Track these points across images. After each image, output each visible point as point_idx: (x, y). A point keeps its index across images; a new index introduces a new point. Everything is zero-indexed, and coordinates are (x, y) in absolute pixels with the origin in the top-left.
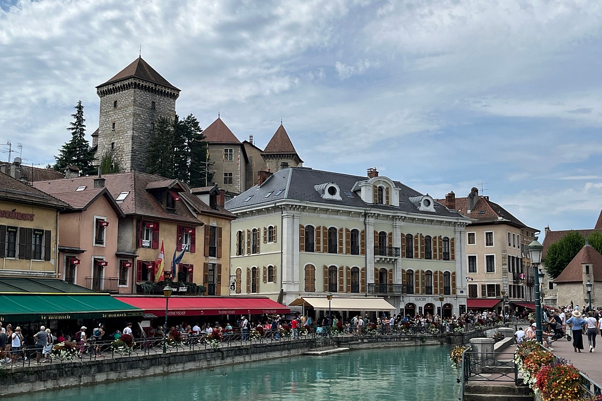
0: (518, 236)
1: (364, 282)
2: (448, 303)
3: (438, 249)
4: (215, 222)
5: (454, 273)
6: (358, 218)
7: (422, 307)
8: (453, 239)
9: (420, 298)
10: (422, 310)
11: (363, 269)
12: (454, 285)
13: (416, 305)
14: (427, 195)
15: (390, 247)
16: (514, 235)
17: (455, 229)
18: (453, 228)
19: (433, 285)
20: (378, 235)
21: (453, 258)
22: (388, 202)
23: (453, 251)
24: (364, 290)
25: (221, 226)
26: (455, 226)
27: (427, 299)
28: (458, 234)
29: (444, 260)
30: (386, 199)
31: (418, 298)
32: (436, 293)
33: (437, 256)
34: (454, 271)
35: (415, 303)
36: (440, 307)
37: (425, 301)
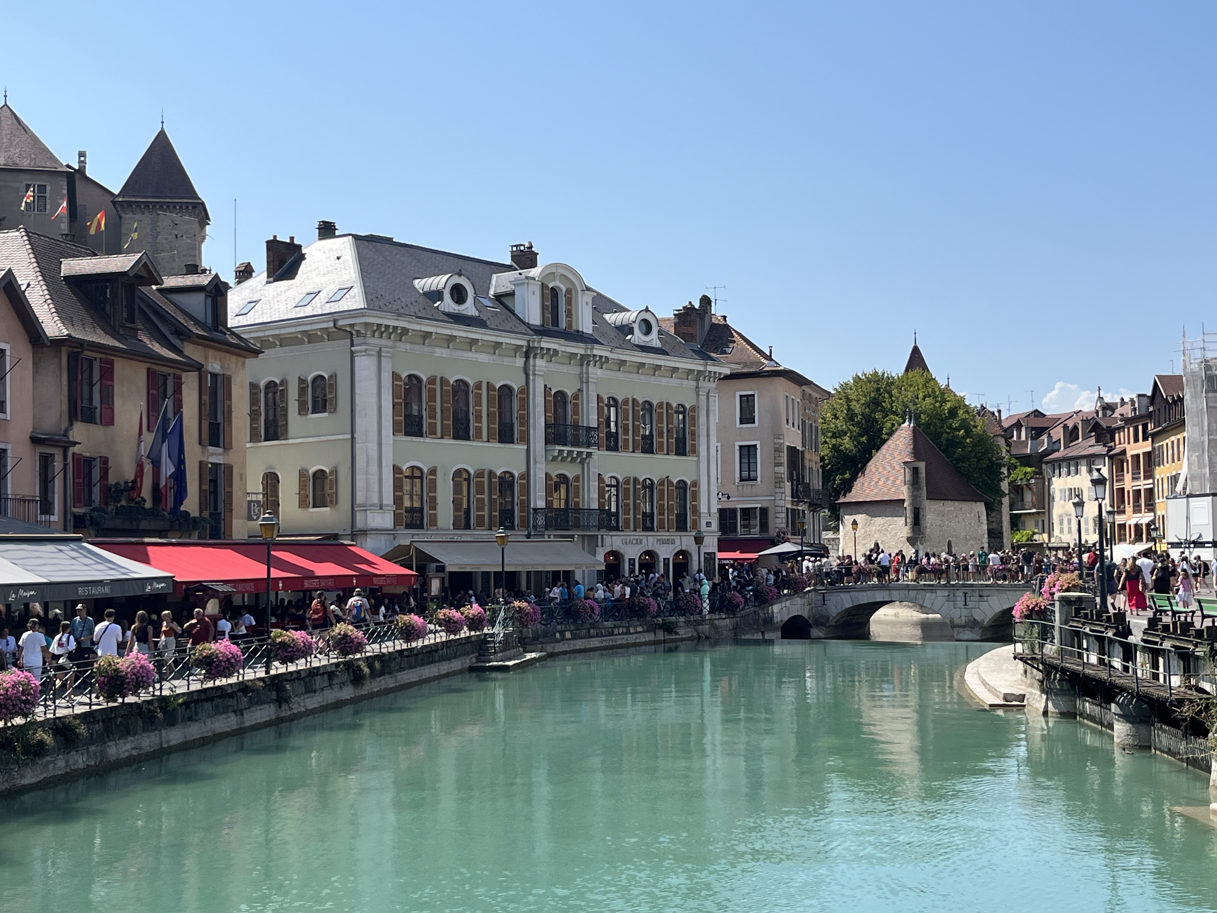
0: (798, 402)
1: (525, 505)
2: (684, 548)
3: (665, 431)
4: (218, 362)
5: (695, 484)
6: (512, 360)
7: (634, 560)
8: (693, 409)
9: (632, 538)
10: (634, 565)
11: (522, 477)
12: (696, 511)
13: (623, 556)
14: (647, 310)
15: (576, 426)
16: (793, 399)
17: (697, 387)
18: (694, 383)
19: (655, 511)
20: (552, 399)
21: (694, 451)
22: (570, 323)
23: (693, 434)
24: (525, 523)
25: (229, 373)
26: (698, 380)
27: (644, 541)
28: (703, 398)
29: (678, 454)
30: (567, 316)
31: (628, 538)
32: (661, 527)
33: (663, 445)
34: (695, 478)
35: (622, 551)
36: (668, 559)
37: (640, 546)
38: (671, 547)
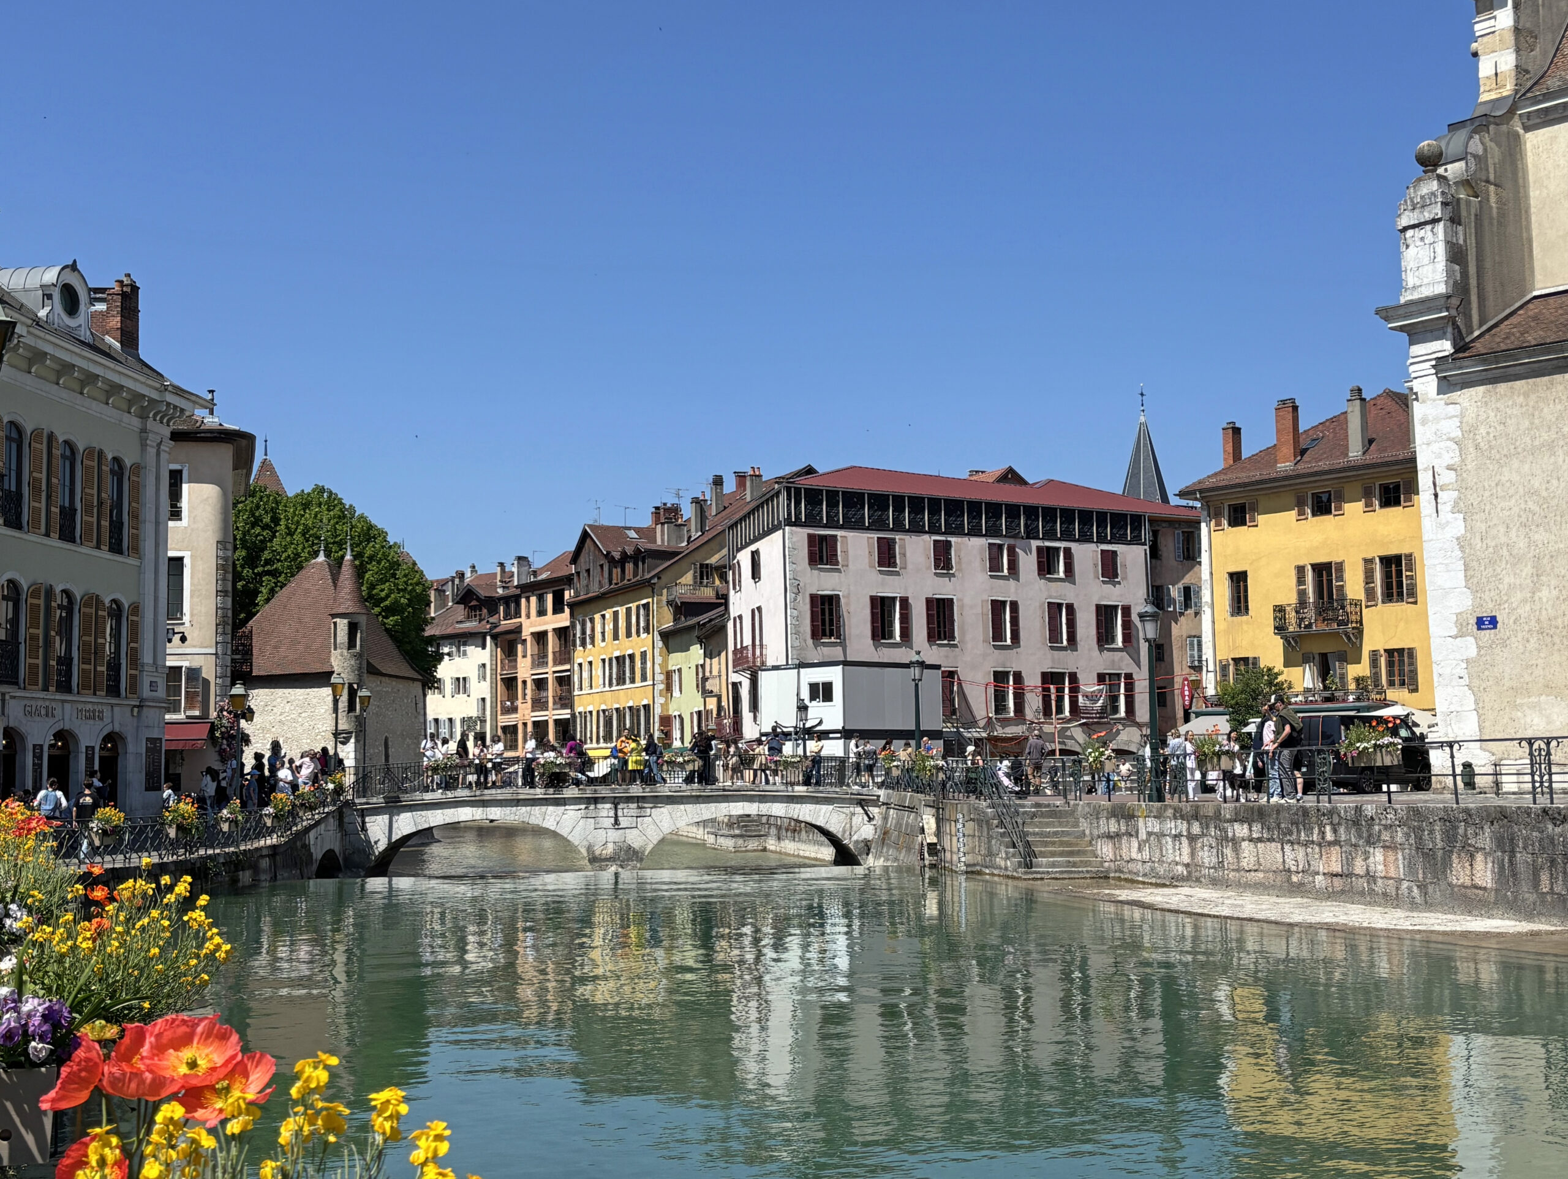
2: (117, 729)
3: (94, 503)
5: (136, 609)
7: (42, 746)
8: (137, 468)
9: (40, 703)
10: (40, 758)
12: (135, 659)
13: (22, 738)
14: (74, 267)
17: (144, 430)
18: (136, 422)
19: (75, 654)
21: (136, 549)
23: (135, 516)
26: (143, 417)
27: (58, 712)
28: (152, 451)
29: (111, 550)
31: (33, 703)
32: (84, 686)
33: (92, 530)
34: (134, 598)
35: (23, 729)
36: (93, 748)
37: (51, 721)
38: (99, 724)
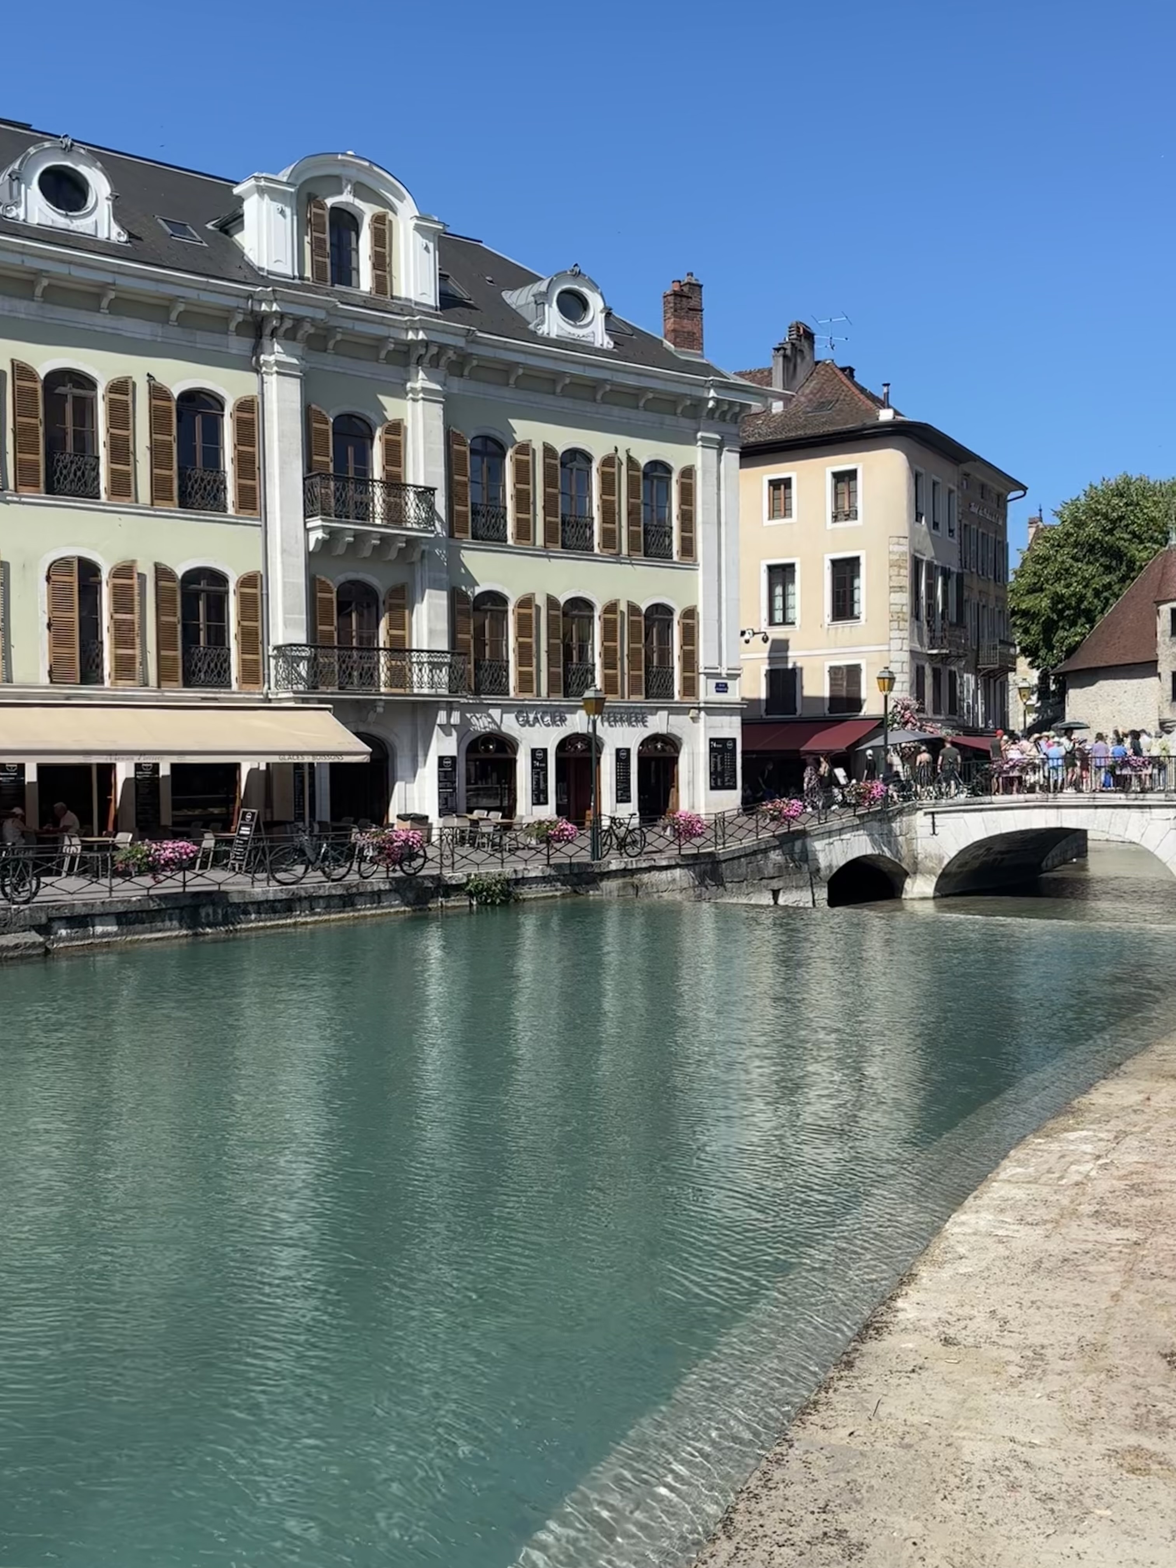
0: (951, 492)
1: (255, 638)
2: (665, 731)
3: (621, 510)
5: (690, 613)
7: (545, 751)
8: (687, 472)
9: (541, 711)
11: (246, 581)
12: (689, 660)
13: (515, 742)
15: (394, 484)
16: (935, 484)
17: (698, 430)
18: (686, 423)
19: (597, 659)
20: (329, 429)
22: (382, 282)
23: (687, 519)
24: (253, 675)
26: (696, 417)
28: (709, 452)
29: (651, 554)
30: (375, 267)
31: (530, 710)
32: (609, 690)
33: (615, 537)
34: (688, 601)
35: (513, 736)
36: (627, 749)
37: (558, 727)
38: (637, 728)
